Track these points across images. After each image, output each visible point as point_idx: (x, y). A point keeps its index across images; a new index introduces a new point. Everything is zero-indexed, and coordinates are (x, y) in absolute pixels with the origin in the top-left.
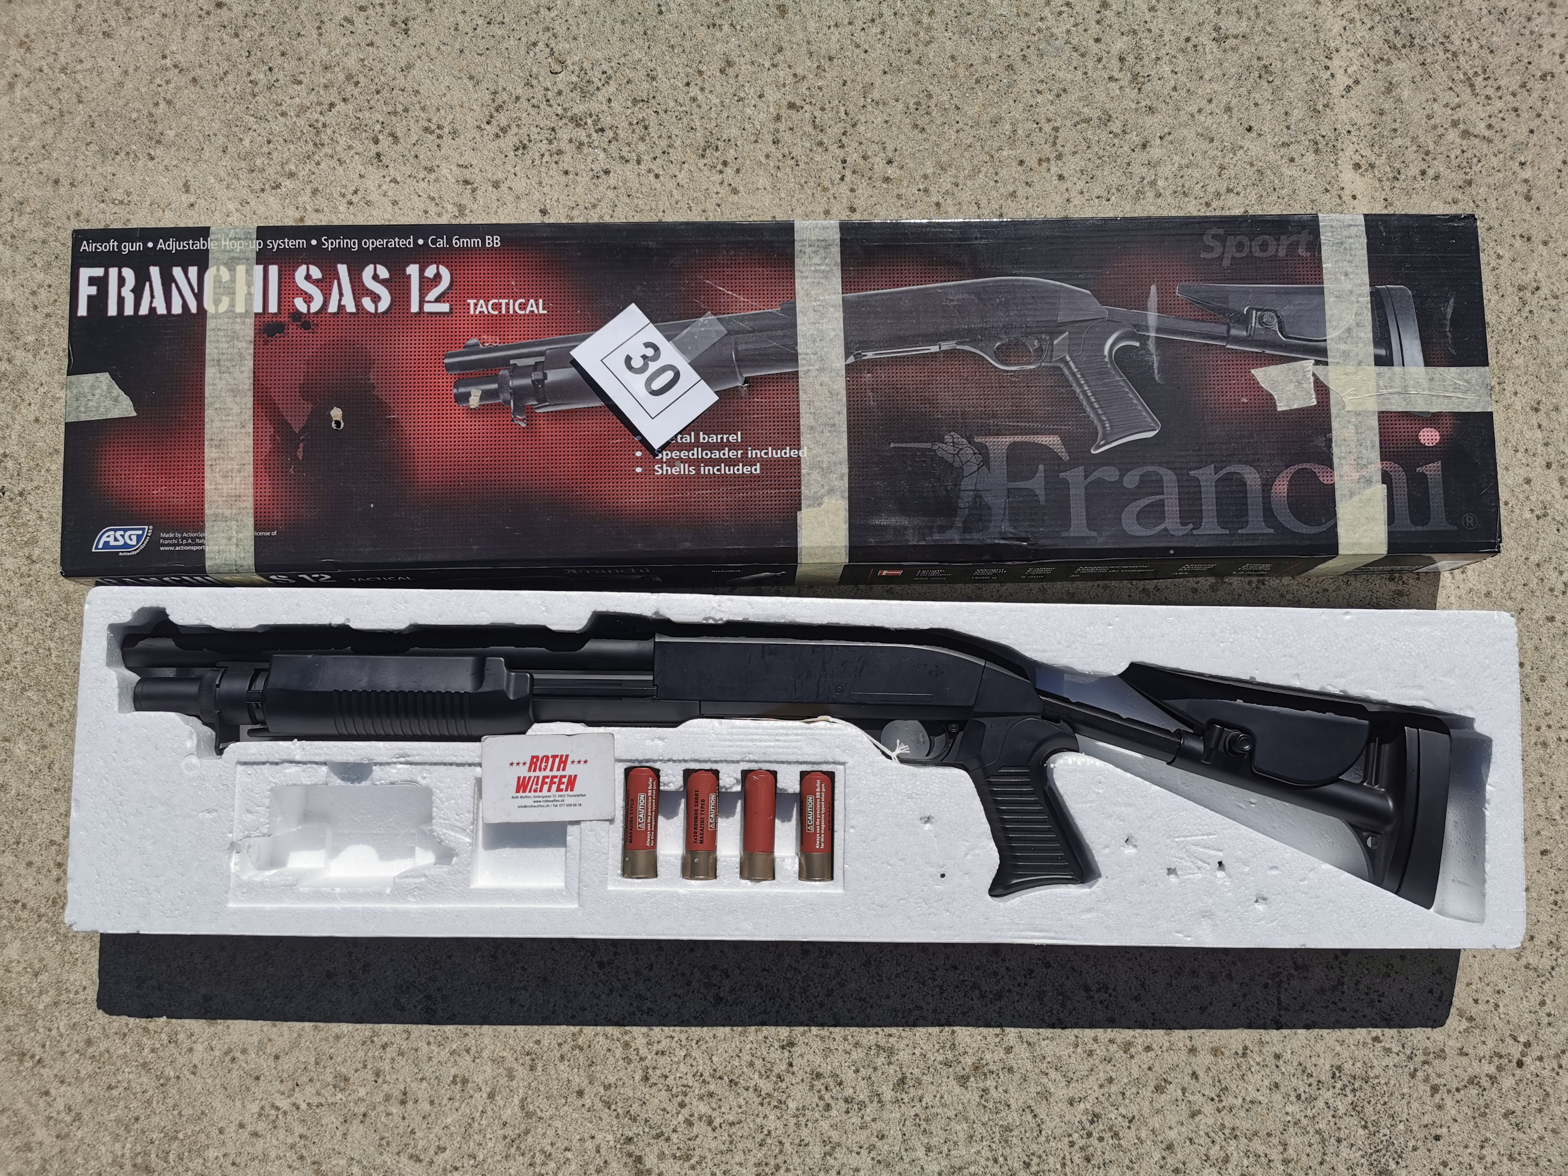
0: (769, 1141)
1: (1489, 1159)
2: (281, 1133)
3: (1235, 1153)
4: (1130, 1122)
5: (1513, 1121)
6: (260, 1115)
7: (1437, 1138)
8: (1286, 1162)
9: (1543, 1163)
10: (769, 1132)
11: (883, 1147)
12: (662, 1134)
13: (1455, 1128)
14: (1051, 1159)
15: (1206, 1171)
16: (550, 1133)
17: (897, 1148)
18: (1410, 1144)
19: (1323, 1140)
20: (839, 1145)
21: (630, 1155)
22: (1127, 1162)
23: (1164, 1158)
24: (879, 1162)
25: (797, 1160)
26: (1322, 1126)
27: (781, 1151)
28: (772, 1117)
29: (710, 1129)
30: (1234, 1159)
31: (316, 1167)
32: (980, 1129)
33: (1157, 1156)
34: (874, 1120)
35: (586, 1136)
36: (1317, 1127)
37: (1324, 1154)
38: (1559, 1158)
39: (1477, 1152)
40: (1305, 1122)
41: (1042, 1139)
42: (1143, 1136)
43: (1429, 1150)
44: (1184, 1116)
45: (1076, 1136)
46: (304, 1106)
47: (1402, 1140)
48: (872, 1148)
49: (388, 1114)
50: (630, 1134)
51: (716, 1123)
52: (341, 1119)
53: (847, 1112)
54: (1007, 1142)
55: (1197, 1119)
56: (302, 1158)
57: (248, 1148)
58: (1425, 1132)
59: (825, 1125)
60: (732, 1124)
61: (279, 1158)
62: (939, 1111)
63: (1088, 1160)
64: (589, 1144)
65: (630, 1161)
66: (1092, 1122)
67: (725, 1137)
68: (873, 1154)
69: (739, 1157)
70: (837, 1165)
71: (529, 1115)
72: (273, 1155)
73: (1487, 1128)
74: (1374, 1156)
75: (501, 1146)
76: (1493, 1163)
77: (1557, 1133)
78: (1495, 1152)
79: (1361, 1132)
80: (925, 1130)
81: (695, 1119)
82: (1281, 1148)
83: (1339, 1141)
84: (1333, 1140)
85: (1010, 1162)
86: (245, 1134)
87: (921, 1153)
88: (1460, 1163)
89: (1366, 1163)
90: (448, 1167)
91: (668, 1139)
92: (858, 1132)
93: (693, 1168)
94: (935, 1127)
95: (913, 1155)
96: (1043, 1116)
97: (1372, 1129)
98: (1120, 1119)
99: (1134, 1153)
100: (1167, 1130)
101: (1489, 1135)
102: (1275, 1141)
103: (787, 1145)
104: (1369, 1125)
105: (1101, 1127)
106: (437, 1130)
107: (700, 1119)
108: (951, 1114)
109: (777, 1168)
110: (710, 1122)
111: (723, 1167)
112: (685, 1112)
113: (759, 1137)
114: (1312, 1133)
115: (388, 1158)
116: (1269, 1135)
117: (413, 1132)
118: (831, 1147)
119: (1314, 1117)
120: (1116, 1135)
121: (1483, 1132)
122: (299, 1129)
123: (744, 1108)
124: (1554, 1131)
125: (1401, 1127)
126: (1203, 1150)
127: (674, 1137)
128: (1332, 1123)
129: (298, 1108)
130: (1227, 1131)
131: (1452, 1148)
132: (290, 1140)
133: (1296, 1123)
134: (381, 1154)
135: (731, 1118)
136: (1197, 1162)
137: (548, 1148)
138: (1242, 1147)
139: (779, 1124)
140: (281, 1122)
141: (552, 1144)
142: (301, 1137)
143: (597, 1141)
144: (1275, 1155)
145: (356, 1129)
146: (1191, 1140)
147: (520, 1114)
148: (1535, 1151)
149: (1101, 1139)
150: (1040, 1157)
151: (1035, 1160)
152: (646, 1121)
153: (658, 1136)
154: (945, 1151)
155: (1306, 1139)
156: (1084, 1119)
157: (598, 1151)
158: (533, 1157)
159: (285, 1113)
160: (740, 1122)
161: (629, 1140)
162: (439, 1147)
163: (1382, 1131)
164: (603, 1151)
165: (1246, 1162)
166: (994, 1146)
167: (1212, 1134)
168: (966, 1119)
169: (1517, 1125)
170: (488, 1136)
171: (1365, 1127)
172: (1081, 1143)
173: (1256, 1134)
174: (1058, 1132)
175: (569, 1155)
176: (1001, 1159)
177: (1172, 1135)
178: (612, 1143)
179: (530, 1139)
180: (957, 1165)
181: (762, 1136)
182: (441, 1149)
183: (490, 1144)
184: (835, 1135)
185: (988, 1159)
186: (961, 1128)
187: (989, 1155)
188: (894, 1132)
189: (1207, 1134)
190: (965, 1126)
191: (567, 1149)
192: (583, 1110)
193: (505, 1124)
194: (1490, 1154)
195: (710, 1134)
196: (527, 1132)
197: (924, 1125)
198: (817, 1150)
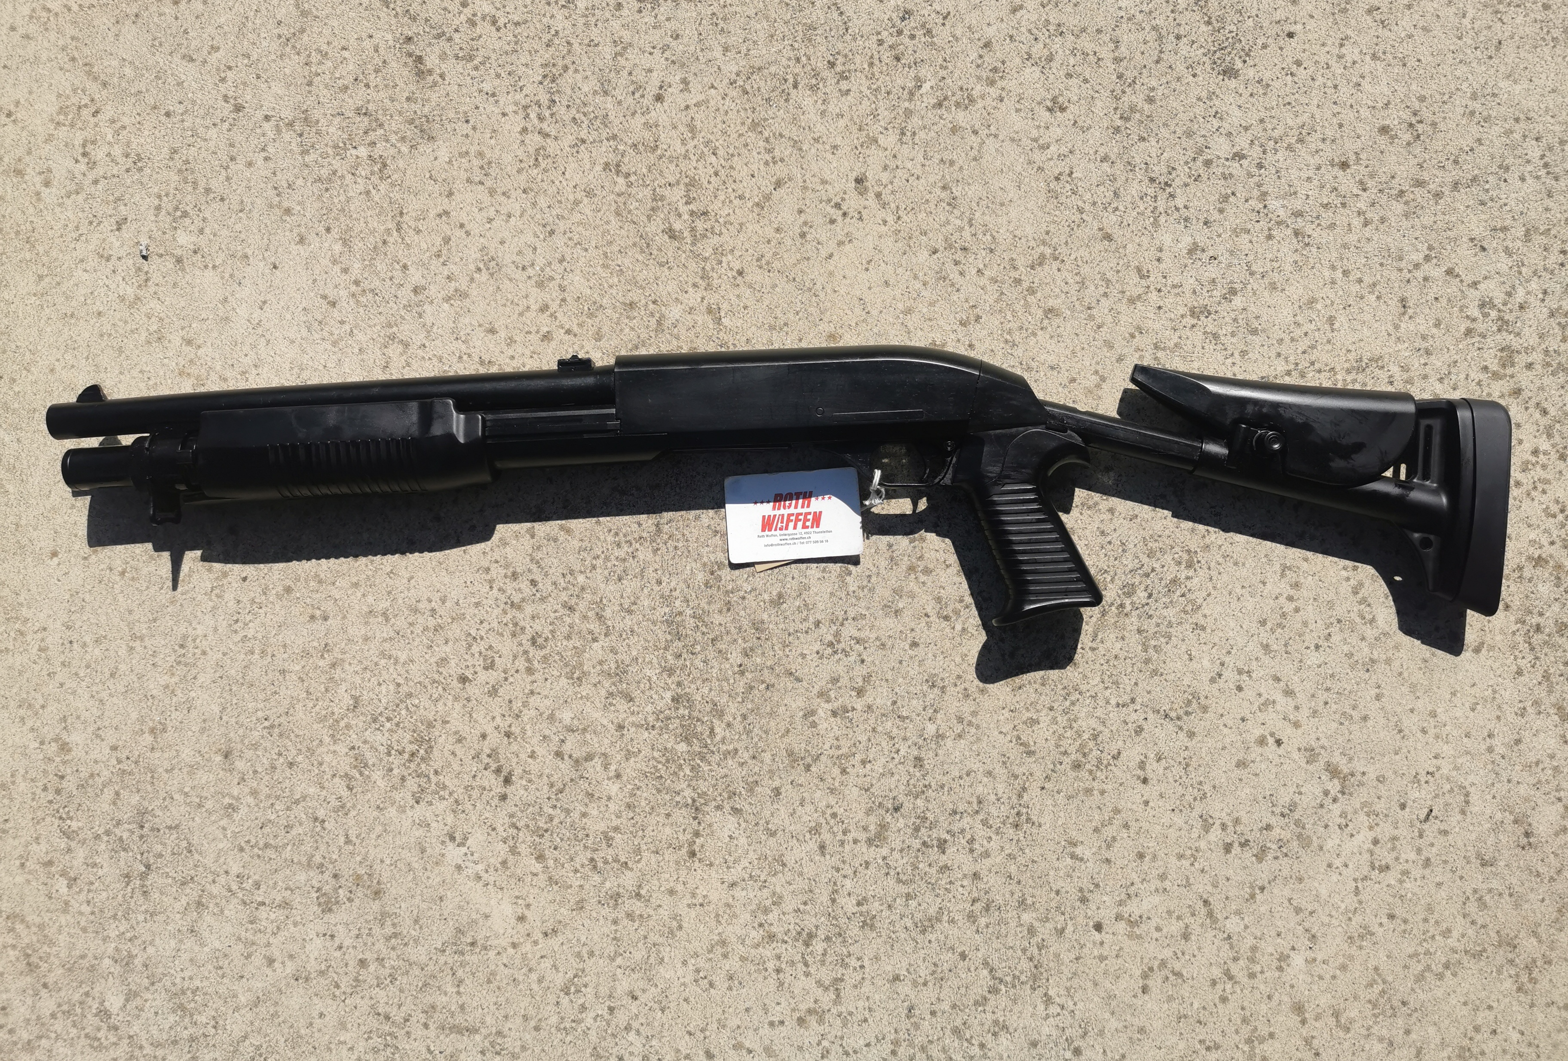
0: (556, 41)
1: (1349, 58)
2: (53, 35)
3: (1060, 52)
4: (945, 18)
5: (1378, 18)
6: (31, 17)
7: (1291, 35)
8: (1117, 60)
9: (1412, 62)
10: (557, 32)
11: (678, 47)
12: (444, 33)
13: (1311, 24)
14: (858, 59)
15: (1028, 70)
16: (327, 32)
17: (692, 48)
18: (1260, 42)
19: (1160, 38)
20: (630, 45)
21: (410, 55)
22: (940, 60)
23: (981, 57)
24: (673, 62)
25: (586, 61)
26: (1160, 21)
27: (569, 52)
28: (559, 17)
29: (493, 29)
30: (1058, 58)
31: (87, 68)
32: (781, 28)
33: (974, 56)
34: (668, 19)
35: (364, 35)
36: (1154, 23)
37: (1161, 52)
38: (1430, 59)
39: (1336, 51)
40: (1140, 17)
41: (848, 37)
42: (958, 33)
43: (1281, 49)
44: (1004, 12)
45: (885, 34)
46: (75, 8)
47: (1250, 37)
48: (665, 48)
49: (160, 15)
50: (410, 34)
51: (501, 23)
52: (113, 20)
53: (640, 11)
54: (810, 40)
55: (1019, 14)
56: (73, 59)
57: (20, 51)
58: (1277, 28)
59: (616, 24)
60: (517, 24)
61: (50, 60)
62: (738, 9)
63: (898, 59)
64: (368, 44)
65: (410, 61)
66: (903, 19)
67: (511, 38)
68: (667, 54)
69: (524, 58)
70: (628, 65)
71: (304, 14)
72: (44, 57)
73: (1347, 25)
74: (1218, 55)
75: (275, 46)
76: (1354, 63)
77: (1429, 31)
78: (1357, 51)
79: (1204, 28)
80: (722, 30)
81: (477, 19)
82: (1112, 46)
83: (1178, 37)
84: (1171, 37)
85: (813, 62)
86: (16, 37)
87: (718, 53)
88: (1316, 62)
89: (1208, 62)
90: (222, 67)
91: (450, 39)
92: (651, 32)
93: (476, 68)
94: (733, 26)
95: (709, 55)
96: (850, 13)
97: (1217, 25)
98: (933, 15)
99: (948, 52)
100: (985, 27)
101: (1349, 32)
102: (1107, 38)
103: (576, 46)
104: (1213, 20)
105: (913, 24)
106: (210, 30)
107: (484, 18)
108: (752, 12)
109: (566, 68)
110: (494, 22)
111: (508, 68)
112: (468, 11)
113: (546, 37)
114: (1148, 29)
115: (160, 59)
116: (1099, 31)
117: (186, 32)
118: (622, 48)
119: (1150, 12)
120: (929, 32)
121: (1343, 29)
122: (70, 31)
123: (530, 8)
124: (1424, 29)
125: (1250, 23)
126: (1025, 48)
127: (456, 36)
128: (1171, 19)
129: (69, 10)
130: (1052, 28)
131: (1307, 46)
132: (61, 43)
133: (1129, 19)
134: (154, 55)
135: (516, 19)
136: (1018, 60)
137: (324, 47)
138: (1069, 45)
139: (567, 24)
140: (52, 23)
141: (328, 43)
142: (73, 38)
143: (376, 40)
144: (1105, 53)
145: (129, 30)
146: (1011, 37)
147: (295, 13)
148: (1405, 49)
149: (912, 37)
150: (846, 56)
151: (841, 59)
152: (427, 20)
153: (439, 36)
154: (744, 50)
155: (1140, 36)
156: (894, 16)
157: (377, 51)
158: (309, 56)
159: (56, 14)
160: (526, 22)
161: (409, 39)
162: (212, 47)
163: (1228, 28)
164: (382, 51)
165: (1072, 61)
166: (796, 45)
167: (1035, 31)
168: (767, 18)
169: (1382, 22)
170: (263, 35)
171: (1209, 23)
172: (891, 41)
173: (1084, 30)
174: (866, 30)
175: (346, 54)
176: (804, 59)
177: (990, 32)
178: (391, 43)
179: (305, 37)
180: (757, 65)
181: (549, 36)
182: (215, 49)
183: (265, 44)
184: (626, 35)
185: (789, 59)
186: (761, 27)
187: (792, 54)
188: (689, 32)
189: (1030, 31)
190: (765, 24)
191: (344, 49)
192: (361, 9)
193: (279, 23)
194: (1351, 53)
195: (494, 33)
196: (303, 31)
197: (722, 24)
198: (607, 51)
